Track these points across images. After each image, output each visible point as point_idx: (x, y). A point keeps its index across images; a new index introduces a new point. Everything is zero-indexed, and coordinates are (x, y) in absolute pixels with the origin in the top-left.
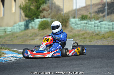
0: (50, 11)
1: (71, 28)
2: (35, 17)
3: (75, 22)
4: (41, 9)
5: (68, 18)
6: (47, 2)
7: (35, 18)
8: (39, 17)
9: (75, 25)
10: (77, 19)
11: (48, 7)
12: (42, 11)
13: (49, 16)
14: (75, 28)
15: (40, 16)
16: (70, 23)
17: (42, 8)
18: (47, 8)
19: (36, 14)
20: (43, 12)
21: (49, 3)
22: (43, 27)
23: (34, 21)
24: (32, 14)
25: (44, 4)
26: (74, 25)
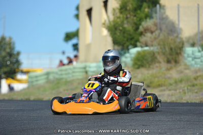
0: (157, 32)
1: (186, 65)
2: (131, 44)
3: (193, 54)
4: (141, 29)
5: (181, 46)
6: (154, 15)
7: (130, 47)
8: (138, 44)
9: (193, 60)
10: (196, 49)
11: (155, 25)
12: (144, 33)
13: (155, 43)
14: (192, 65)
15: (140, 42)
16: (186, 55)
17: (143, 27)
18: (152, 26)
19: (132, 39)
20: (144, 35)
21: (156, 17)
22: (139, 63)
23: (128, 52)
24: (125, 39)
25: (148, 20)
26: (190, 59)
